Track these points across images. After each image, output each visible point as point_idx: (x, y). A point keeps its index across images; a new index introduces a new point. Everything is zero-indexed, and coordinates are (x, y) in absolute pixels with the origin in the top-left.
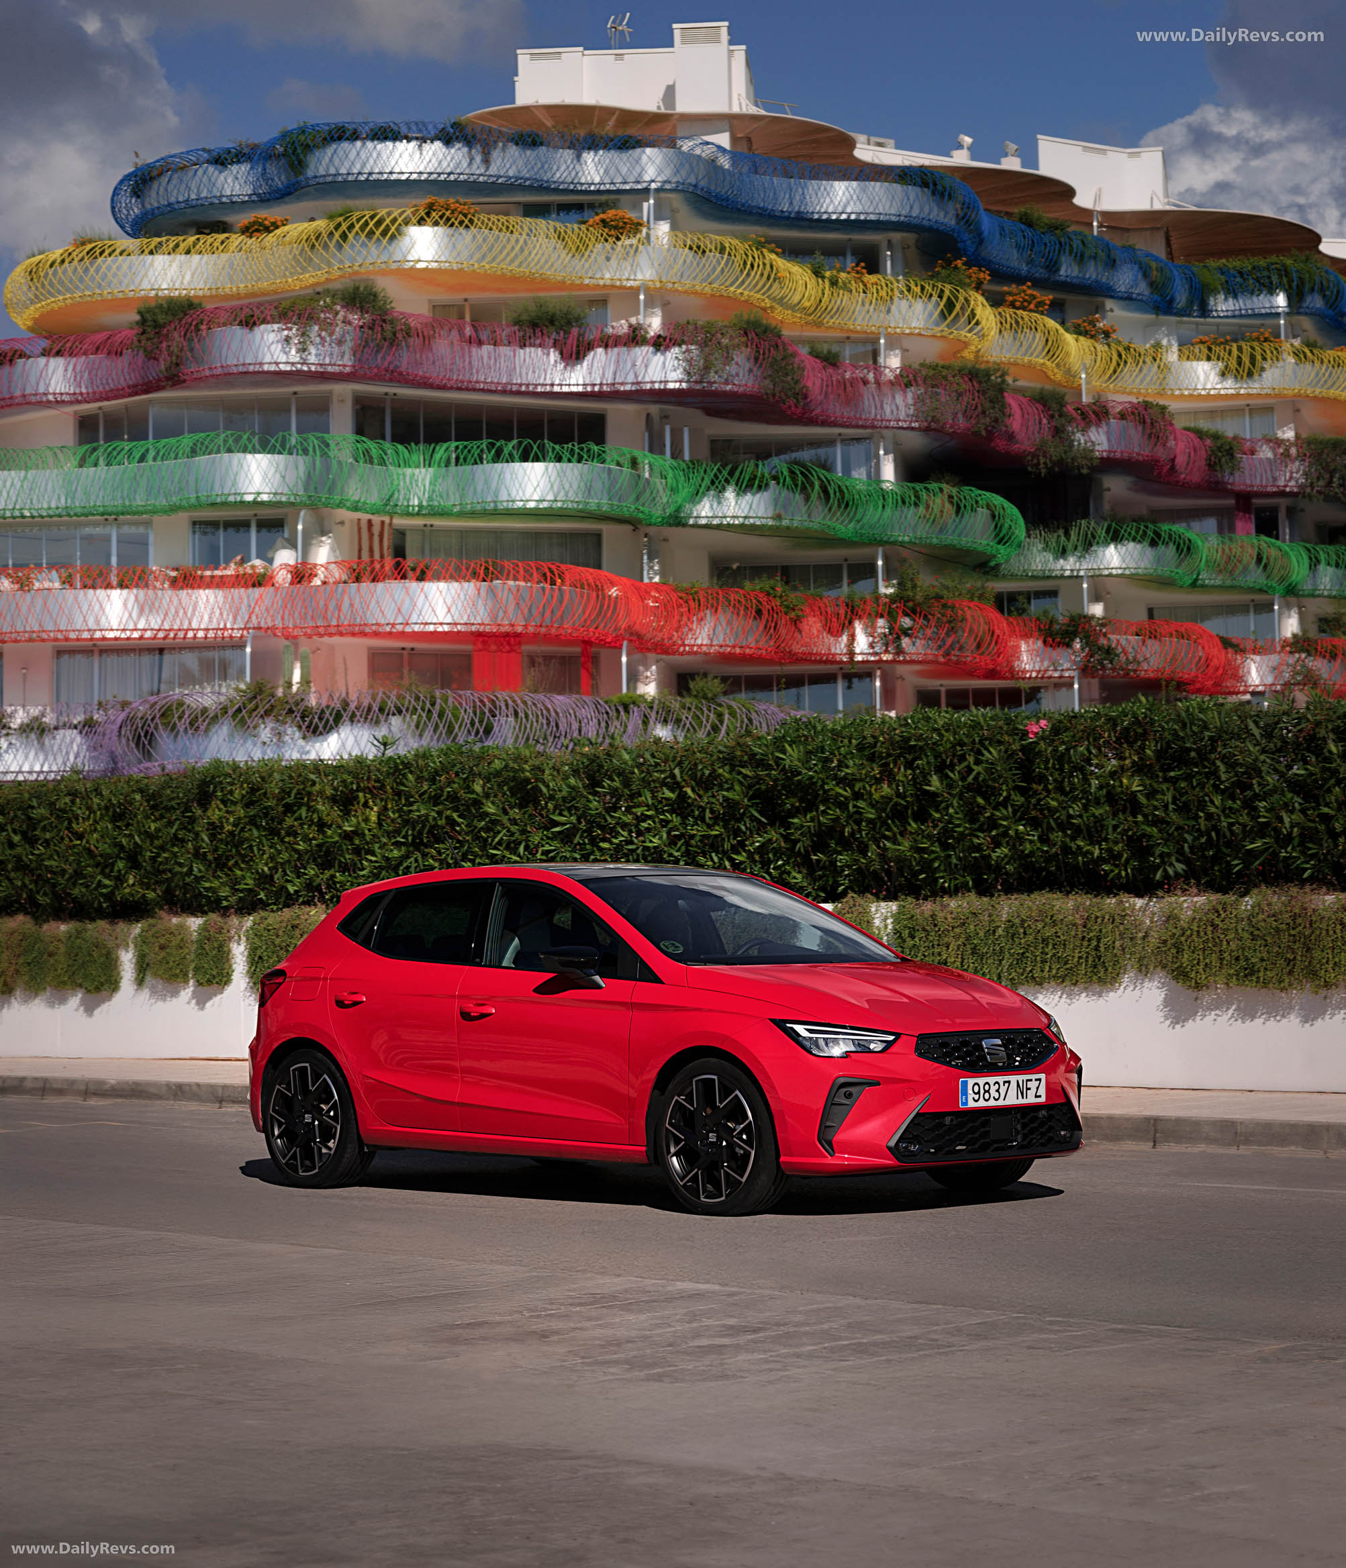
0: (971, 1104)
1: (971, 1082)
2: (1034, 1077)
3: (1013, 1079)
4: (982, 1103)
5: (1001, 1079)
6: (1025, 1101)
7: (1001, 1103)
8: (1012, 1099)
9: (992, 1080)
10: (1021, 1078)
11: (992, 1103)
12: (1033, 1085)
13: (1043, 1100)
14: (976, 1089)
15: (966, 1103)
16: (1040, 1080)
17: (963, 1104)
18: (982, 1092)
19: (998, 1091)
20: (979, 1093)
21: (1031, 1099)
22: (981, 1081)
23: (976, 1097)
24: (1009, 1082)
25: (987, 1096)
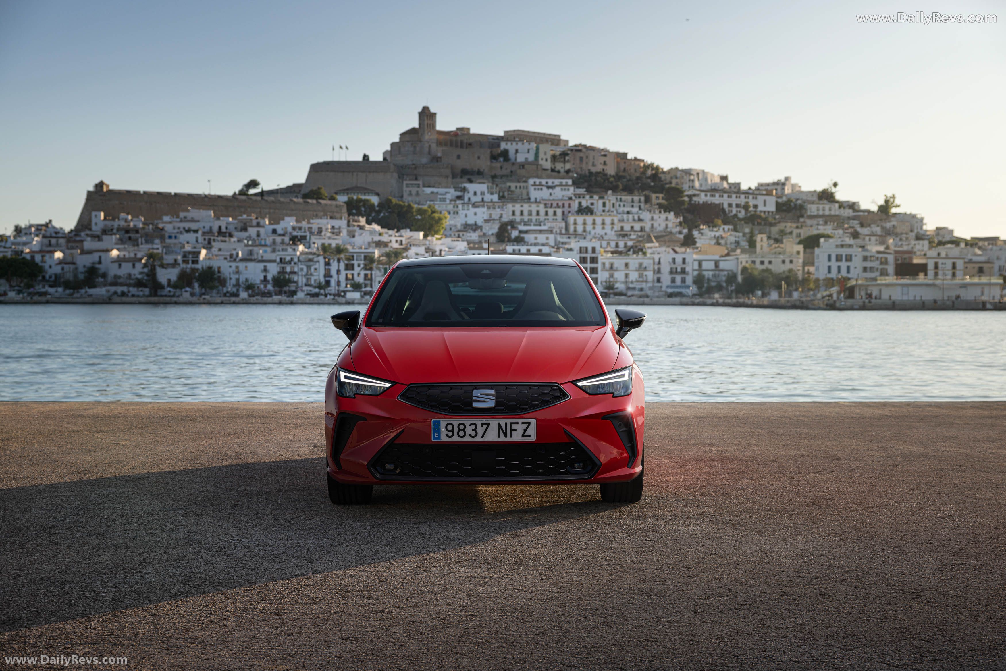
0: (444, 439)
1: (443, 423)
2: (520, 421)
3: (494, 423)
4: (456, 439)
5: (478, 422)
6: (508, 439)
7: (478, 439)
8: (492, 436)
9: (467, 422)
10: (503, 422)
11: (467, 439)
12: (520, 428)
13: (533, 438)
14: (450, 427)
15: (439, 438)
16: (529, 424)
17: (435, 438)
18: (456, 430)
19: (475, 430)
20: (453, 430)
21: (517, 437)
22: (455, 422)
23: (450, 434)
24: (488, 424)
25: (462, 433)
